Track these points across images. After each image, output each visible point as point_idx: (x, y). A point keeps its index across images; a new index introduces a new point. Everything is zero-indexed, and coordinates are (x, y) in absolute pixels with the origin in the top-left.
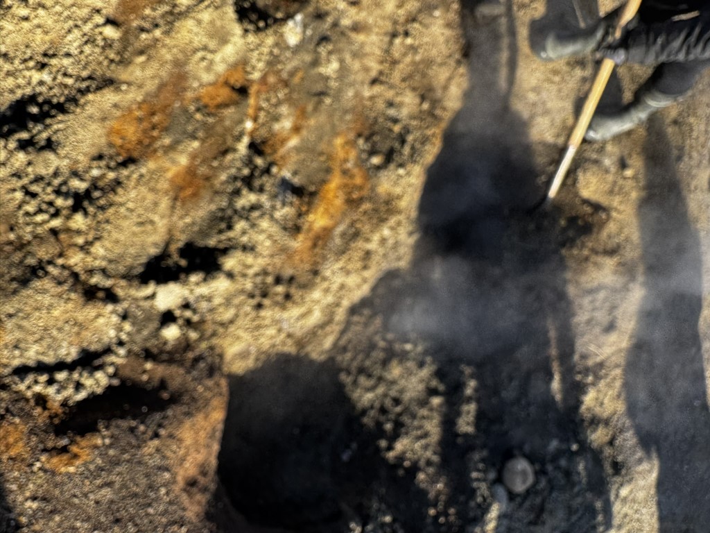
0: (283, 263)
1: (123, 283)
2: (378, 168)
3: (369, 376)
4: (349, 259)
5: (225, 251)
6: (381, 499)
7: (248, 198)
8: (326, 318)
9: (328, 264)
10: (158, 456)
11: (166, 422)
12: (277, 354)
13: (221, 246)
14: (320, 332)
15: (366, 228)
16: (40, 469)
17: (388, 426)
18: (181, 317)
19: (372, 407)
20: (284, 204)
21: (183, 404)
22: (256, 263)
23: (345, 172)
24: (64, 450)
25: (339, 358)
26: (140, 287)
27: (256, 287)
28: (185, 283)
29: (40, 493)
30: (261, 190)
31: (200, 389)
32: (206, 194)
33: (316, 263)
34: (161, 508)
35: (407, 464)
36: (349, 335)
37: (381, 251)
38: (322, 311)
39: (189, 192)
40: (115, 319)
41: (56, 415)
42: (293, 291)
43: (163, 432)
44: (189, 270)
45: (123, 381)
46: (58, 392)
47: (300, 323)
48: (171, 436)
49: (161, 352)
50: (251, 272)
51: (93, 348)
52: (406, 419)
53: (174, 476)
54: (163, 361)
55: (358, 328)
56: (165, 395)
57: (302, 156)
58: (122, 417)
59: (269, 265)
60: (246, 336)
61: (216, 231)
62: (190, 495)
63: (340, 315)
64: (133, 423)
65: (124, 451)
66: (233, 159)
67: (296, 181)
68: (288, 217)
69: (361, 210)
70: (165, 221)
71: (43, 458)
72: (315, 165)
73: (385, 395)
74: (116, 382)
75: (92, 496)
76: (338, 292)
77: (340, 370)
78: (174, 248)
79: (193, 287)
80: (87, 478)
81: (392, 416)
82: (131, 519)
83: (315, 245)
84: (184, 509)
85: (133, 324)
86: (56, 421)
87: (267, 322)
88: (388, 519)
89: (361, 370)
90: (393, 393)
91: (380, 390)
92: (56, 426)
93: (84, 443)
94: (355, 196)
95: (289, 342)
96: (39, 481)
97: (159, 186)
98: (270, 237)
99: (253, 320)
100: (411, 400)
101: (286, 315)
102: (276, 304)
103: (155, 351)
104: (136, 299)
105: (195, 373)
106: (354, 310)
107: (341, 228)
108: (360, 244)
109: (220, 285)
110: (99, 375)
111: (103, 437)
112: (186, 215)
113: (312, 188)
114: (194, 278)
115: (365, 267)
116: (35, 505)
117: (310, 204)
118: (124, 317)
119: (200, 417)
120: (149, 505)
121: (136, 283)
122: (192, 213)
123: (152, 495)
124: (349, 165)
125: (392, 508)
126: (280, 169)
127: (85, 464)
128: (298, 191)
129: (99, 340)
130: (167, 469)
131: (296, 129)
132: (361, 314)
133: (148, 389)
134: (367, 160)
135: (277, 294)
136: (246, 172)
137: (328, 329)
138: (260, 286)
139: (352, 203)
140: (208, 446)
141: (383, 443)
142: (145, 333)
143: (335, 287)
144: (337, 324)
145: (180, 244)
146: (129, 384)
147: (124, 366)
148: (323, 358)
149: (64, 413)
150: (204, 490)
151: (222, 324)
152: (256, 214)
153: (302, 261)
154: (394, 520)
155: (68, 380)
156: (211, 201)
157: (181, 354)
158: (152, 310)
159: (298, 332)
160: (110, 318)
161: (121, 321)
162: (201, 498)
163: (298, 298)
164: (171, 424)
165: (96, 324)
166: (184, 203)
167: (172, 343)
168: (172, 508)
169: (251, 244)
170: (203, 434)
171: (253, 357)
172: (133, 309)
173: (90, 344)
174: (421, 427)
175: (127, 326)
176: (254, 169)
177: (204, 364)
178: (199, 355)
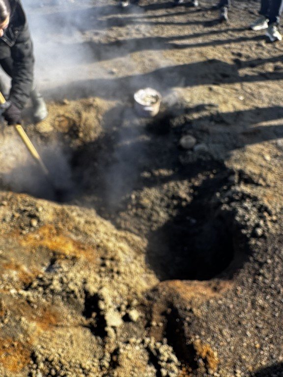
0: (93, 263)
1: (107, 346)
2: (39, 221)
3: (151, 215)
4: (90, 231)
5: (87, 292)
6: (210, 199)
7: (56, 285)
8: (124, 240)
9: (94, 241)
10: (202, 307)
11: (183, 307)
12: (146, 263)
13: (84, 295)
14: (132, 242)
15: (72, 224)
16: (218, 373)
17: (175, 202)
18: (125, 311)
19: (167, 212)
20: (60, 267)
21: (173, 300)
22: (93, 276)
23: (42, 238)
24: (205, 361)
25: (145, 232)
26: (109, 337)
27: (107, 275)
28: (105, 310)
29: (231, 370)
30: (52, 280)
31: (164, 293)
32: (54, 309)
33: (93, 247)
34: (229, 301)
35: (192, 191)
36: (132, 228)
37: (85, 216)
38: (119, 242)
39: (52, 319)
40: (129, 347)
41: (187, 371)
42: (109, 256)
43: (189, 307)
44: (98, 310)
45: (164, 336)
46: (173, 372)
47: (127, 252)
48: (190, 303)
49: (146, 318)
50: (99, 279)
51: (147, 358)
52: (170, 194)
53: (211, 298)
54: (151, 316)
55: (128, 224)
56: (169, 310)
57: (33, 262)
58: (183, 331)
59: (94, 271)
60: (136, 279)
61: (75, 300)
62: (221, 288)
63: (122, 234)
64: (186, 324)
65: (202, 327)
66: (33, 297)
67: (47, 264)
68: (67, 264)
69: (62, 228)
70: (70, 330)
71: (211, 372)
72: (38, 255)
73: (160, 206)
74: (165, 340)
75: (229, 340)
76: (108, 236)
77: (151, 231)
78: (86, 322)
79: (108, 306)
80: (219, 345)
81: (170, 201)
82: (237, 316)
83: (83, 249)
84: (228, 290)
85: (131, 337)
86: (190, 370)
87: (127, 269)
88: (218, 194)
89: (149, 219)
90: (158, 202)
91: (157, 208)
92: (193, 369)
93: (200, 350)
94: (54, 231)
95: (138, 258)
96: (225, 371)
97: (49, 336)
98: (78, 272)
99: (126, 275)
100: (160, 193)
101: (123, 260)
102: (117, 265)
103: (146, 322)
104: (117, 337)
105: (156, 297)
106: (118, 227)
107: (73, 237)
108: (81, 227)
109: (106, 292)
110: (162, 350)
111: (196, 339)
112: (67, 319)
113: (51, 254)
114: (102, 306)
115: (94, 223)
116: (238, 371)
117: (59, 254)
118: (127, 342)
119: (180, 291)
120: (229, 308)
121: (107, 339)
122: (65, 316)
123: (223, 307)
124: (38, 237)
125: (213, 194)
126: (41, 273)
127: (211, 347)
128: (53, 262)
129: (142, 355)
130: (208, 302)
131: (17, 267)
132: (120, 223)
133: (167, 321)
134: (35, 228)
135: (111, 265)
136: (41, 289)
137: (129, 238)
138: (107, 274)
139: (59, 231)
140: (195, 285)
141: (184, 204)
142: (136, 329)
143: (106, 237)
144: (127, 234)
145: (84, 319)
146: (165, 333)
147: (156, 338)
148: (146, 240)
149: (185, 367)
150: (218, 283)
151: (129, 290)
152: (65, 280)
153: (92, 254)
154: (219, 191)
155: (166, 368)
156: (58, 305)
157: (147, 307)
158: (123, 327)
159: (133, 254)
160: (128, 350)
161: (130, 344)
162: (222, 284)
163: (113, 254)
164: (184, 304)
165: (132, 358)
166: (60, 321)
167: (141, 313)
168: (229, 296)
169: (83, 280)
170: (188, 288)
171: (148, 275)
172: (122, 339)
173: (144, 360)
174: (173, 187)
175: (133, 340)
176: (39, 285)
177: (151, 295)
178: (146, 298)
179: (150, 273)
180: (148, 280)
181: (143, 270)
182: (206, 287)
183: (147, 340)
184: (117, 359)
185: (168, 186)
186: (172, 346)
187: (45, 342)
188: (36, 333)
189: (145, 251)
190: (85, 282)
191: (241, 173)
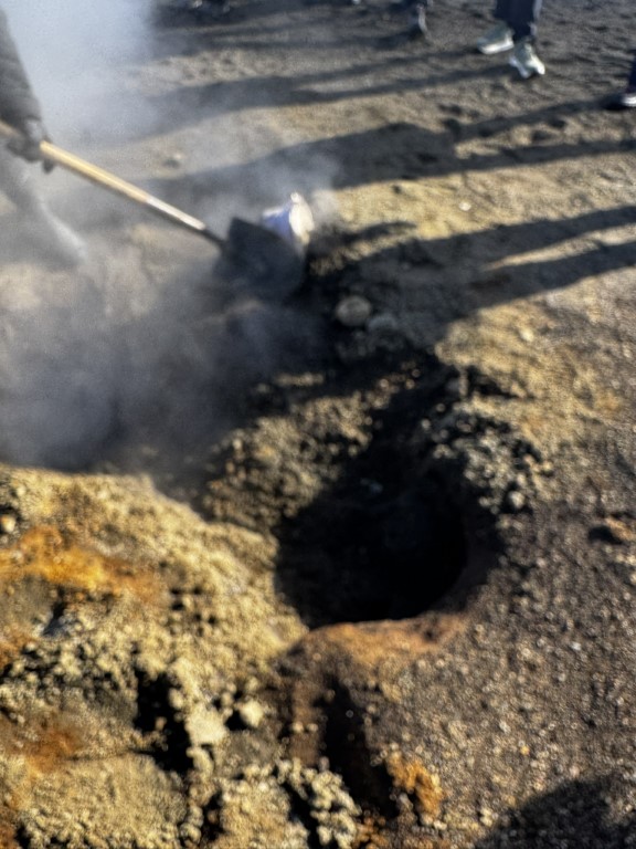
0: (154, 605)
1: (193, 792)
2: (19, 520)
3: (282, 482)
4: (142, 530)
5: (140, 673)
6: (409, 436)
7: (69, 665)
8: (222, 545)
9: (152, 553)
10: (400, 680)
11: (361, 683)
12: (276, 593)
13: (134, 681)
14: (241, 548)
15: (99, 518)
16: (442, 821)
17: (334, 449)
18: (232, 707)
19: (318, 472)
20: (77, 621)
21: (337, 670)
22: (154, 634)
23: (29, 559)
24: (414, 797)
25: (270, 522)
26: (196, 770)
27: (188, 629)
28: (184, 711)
29: (470, 811)
30: (58, 653)
31: (317, 657)
32: (67, 719)
33: (152, 568)
34: (459, 659)
35: (368, 421)
36: (240, 516)
37: (130, 499)
38: (211, 550)
39: (64, 744)
40: (243, 788)
41: (376, 825)
42: (189, 586)
43: (372, 683)
44: (169, 711)
45: (322, 753)
46: (344, 830)
47: (232, 572)
48: (376, 672)
49: (280, 718)
50: (167, 639)
51: (285, 807)
52: (321, 432)
53: (421, 656)
54: (291, 712)
55: (229, 507)
56: (330, 694)
57: (11, 617)
58: (361, 737)
59: (158, 622)
60: (254, 630)
61: (114, 694)
62: (441, 633)
63: (217, 530)
64: (368, 721)
65: (403, 723)
66: (15, 698)
67: (45, 617)
68: (93, 612)
69: (77, 529)
70: (106, 764)
71: (427, 820)
72: (22, 600)
73: (300, 461)
74: (324, 762)
75: (463, 745)
76: (186, 538)
77: (283, 517)
78: (142, 742)
79: (190, 700)
80: (442, 758)
81: (322, 448)
82: (478, 690)
83: (129, 574)
84: (457, 635)
85: (249, 763)
86: (382, 821)
87: (234, 610)
88: (425, 424)
89: (278, 492)
90: (296, 452)
91: (295, 466)
92: (387, 820)
93: (400, 774)
94: (59, 540)
95: (259, 582)
96: (458, 815)
97: (57, 785)
98: (120, 628)
99: (231, 624)
100: (299, 430)
101: (222, 589)
102: (209, 603)
103: (279, 726)
104: (215, 768)
105: (299, 669)
106: (208, 516)
107: (105, 549)
108: (121, 523)
109: (185, 669)
110: (317, 786)
111: (391, 751)
112: (98, 740)
113: (54, 594)
114: (177, 700)
115: (152, 512)
116: (486, 812)
117: (73, 592)
118: (240, 777)
119: (351, 648)
120: (459, 673)
121: (192, 776)
122: (94, 733)
123: (447, 674)
124: (19, 556)
125: (415, 423)
126: (32, 640)
127: (425, 765)
128: (58, 610)
129: (275, 802)
130: (414, 667)
132: (212, 508)
133: (327, 718)
134: (10, 536)
135: (196, 605)
136: (32, 678)
137: (235, 540)
138: (187, 626)
139: (68, 539)
140: (386, 630)
141: (353, 451)
142: (257, 745)
143: (180, 541)
144: (229, 531)
145: (137, 735)
146: (324, 746)
147: (303, 760)
148: (273, 541)
149: (371, 817)
150: (435, 622)
151: (239, 658)
152: (89, 650)
153: (150, 585)
154: (427, 417)
155: (329, 825)
156: (75, 711)
157: (280, 692)
158: (228, 745)
159: (246, 573)
160: (242, 795)
161: (246, 779)
162: (444, 621)
163: (199, 579)
164: (361, 677)
165: (253, 812)
166: (80, 747)
167: (267, 707)
168: (459, 648)
169: (130, 647)
170: (370, 639)
171: (283, 619)
172: (228, 770)
173: (280, 812)
174: (327, 415)
175: (252, 770)
176: (28, 669)
177: (289, 663)
178: (278, 671)
179: (286, 614)
180: (281, 630)
181: (270, 609)
182: (409, 632)
183: (284, 766)
184: (218, 817)
185: (316, 414)
186: (339, 773)
187: (49, 800)
188: (25, 782)
189: (272, 565)
190: (136, 651)
191: (473, 373)
